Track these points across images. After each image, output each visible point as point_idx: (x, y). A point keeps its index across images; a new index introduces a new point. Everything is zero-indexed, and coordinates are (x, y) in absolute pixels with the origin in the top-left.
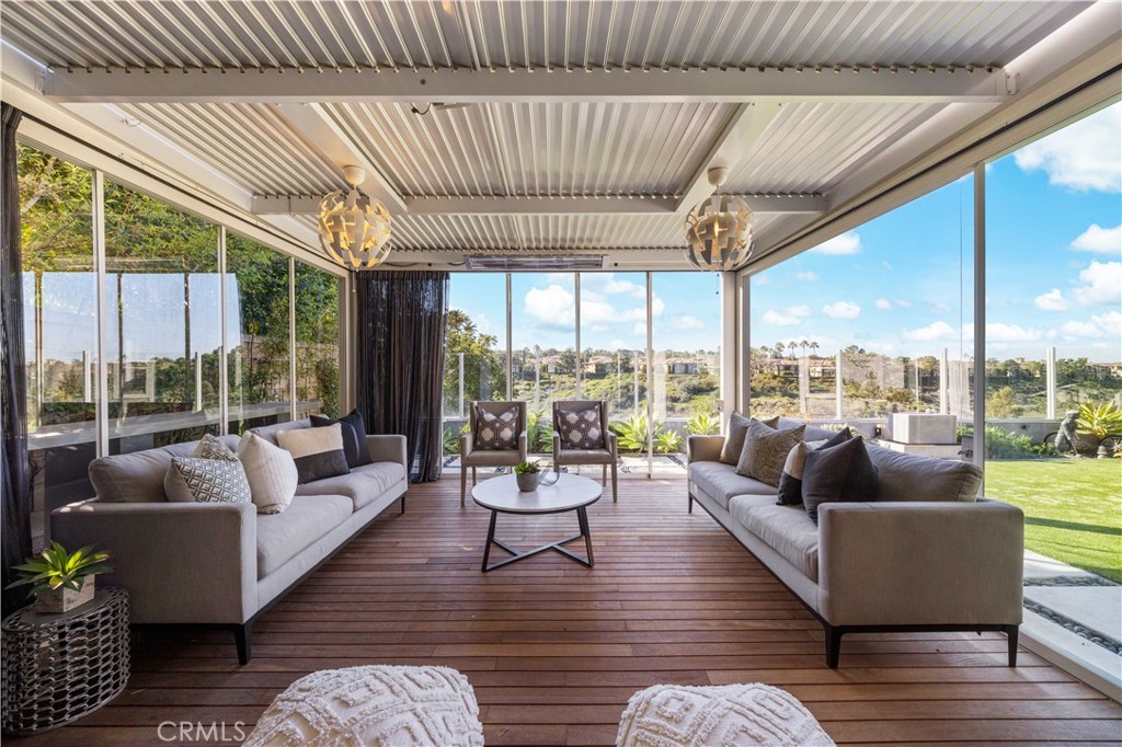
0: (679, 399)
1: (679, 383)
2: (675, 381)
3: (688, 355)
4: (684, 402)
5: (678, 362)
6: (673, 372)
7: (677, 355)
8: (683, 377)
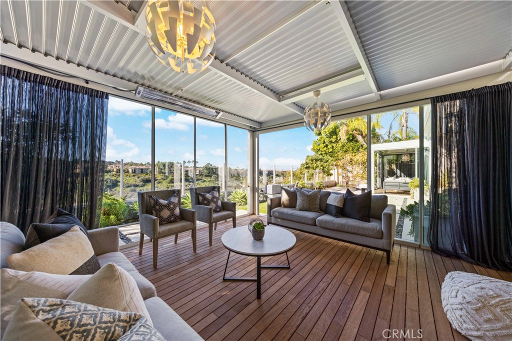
0: (138, 185)
1: (138, 178)
2: (136, 177)
3: (142, 165)
4: (141, 186)
5: (138, 167)
6: (135, 173)
7: (136, 164)
8: (140, 175)
